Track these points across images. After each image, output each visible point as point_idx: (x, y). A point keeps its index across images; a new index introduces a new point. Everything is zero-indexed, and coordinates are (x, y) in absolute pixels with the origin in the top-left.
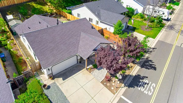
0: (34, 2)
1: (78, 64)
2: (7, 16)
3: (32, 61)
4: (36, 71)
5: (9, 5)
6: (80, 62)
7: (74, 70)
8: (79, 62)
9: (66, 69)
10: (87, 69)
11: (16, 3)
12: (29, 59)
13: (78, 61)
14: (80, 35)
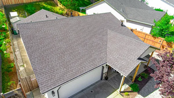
0: (44, 3)
1: (103, 81)
2: (11, 13)
3: (27, 71)
4: (31, 91)
5: (17, 3)
6: (106, 78)
7: (98, 92)
8: (103, 78)
9: (82, 91)
10: (121, 92)
11: (25, 2)
12: (24, 66)
13: (104, 75)
14: (107, 33)
